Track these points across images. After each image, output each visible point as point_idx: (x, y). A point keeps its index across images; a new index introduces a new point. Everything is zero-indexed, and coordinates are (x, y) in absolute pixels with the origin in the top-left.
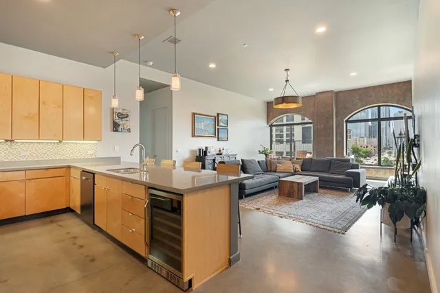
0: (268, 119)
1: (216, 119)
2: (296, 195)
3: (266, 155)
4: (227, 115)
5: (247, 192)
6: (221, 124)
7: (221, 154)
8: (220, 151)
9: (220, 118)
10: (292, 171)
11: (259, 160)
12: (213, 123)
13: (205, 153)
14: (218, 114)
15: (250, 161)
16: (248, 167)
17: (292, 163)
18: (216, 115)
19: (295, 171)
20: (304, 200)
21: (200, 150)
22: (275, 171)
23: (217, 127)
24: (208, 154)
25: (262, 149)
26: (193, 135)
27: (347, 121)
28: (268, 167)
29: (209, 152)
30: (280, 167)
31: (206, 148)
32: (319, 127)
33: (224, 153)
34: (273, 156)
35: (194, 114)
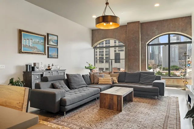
0: (93, 42)
1: (46, 38)
2: (115, 107)
3: (91, 70)
4: (57, 36)
5: (68, 107)
6: (51, 43)
7: (50, 70)
8: (49, 67)
9: (50, 38)
10: (111, 83)
11: (84, 74)
12: (42, 41)
13: (33, 69)
14: (48, 34)
15: (75, 76)
16: (72, 81)
17: (111, 76)
18: (46, 35)
19: (113, 83)
20: (123, 112)
21: (27, 65)
22: (97, 84)
23: (47, 46)
24: (36, 69)
25: (87, 66)
26: (20, 52)
27: (148, 45)
28: (91, 80)
29: (38, 68)
30: (101, 80)
31: (35, 64)
32: (129, 48)
33: (53, 68)
34: (96, 70)
35: (20, 31)
